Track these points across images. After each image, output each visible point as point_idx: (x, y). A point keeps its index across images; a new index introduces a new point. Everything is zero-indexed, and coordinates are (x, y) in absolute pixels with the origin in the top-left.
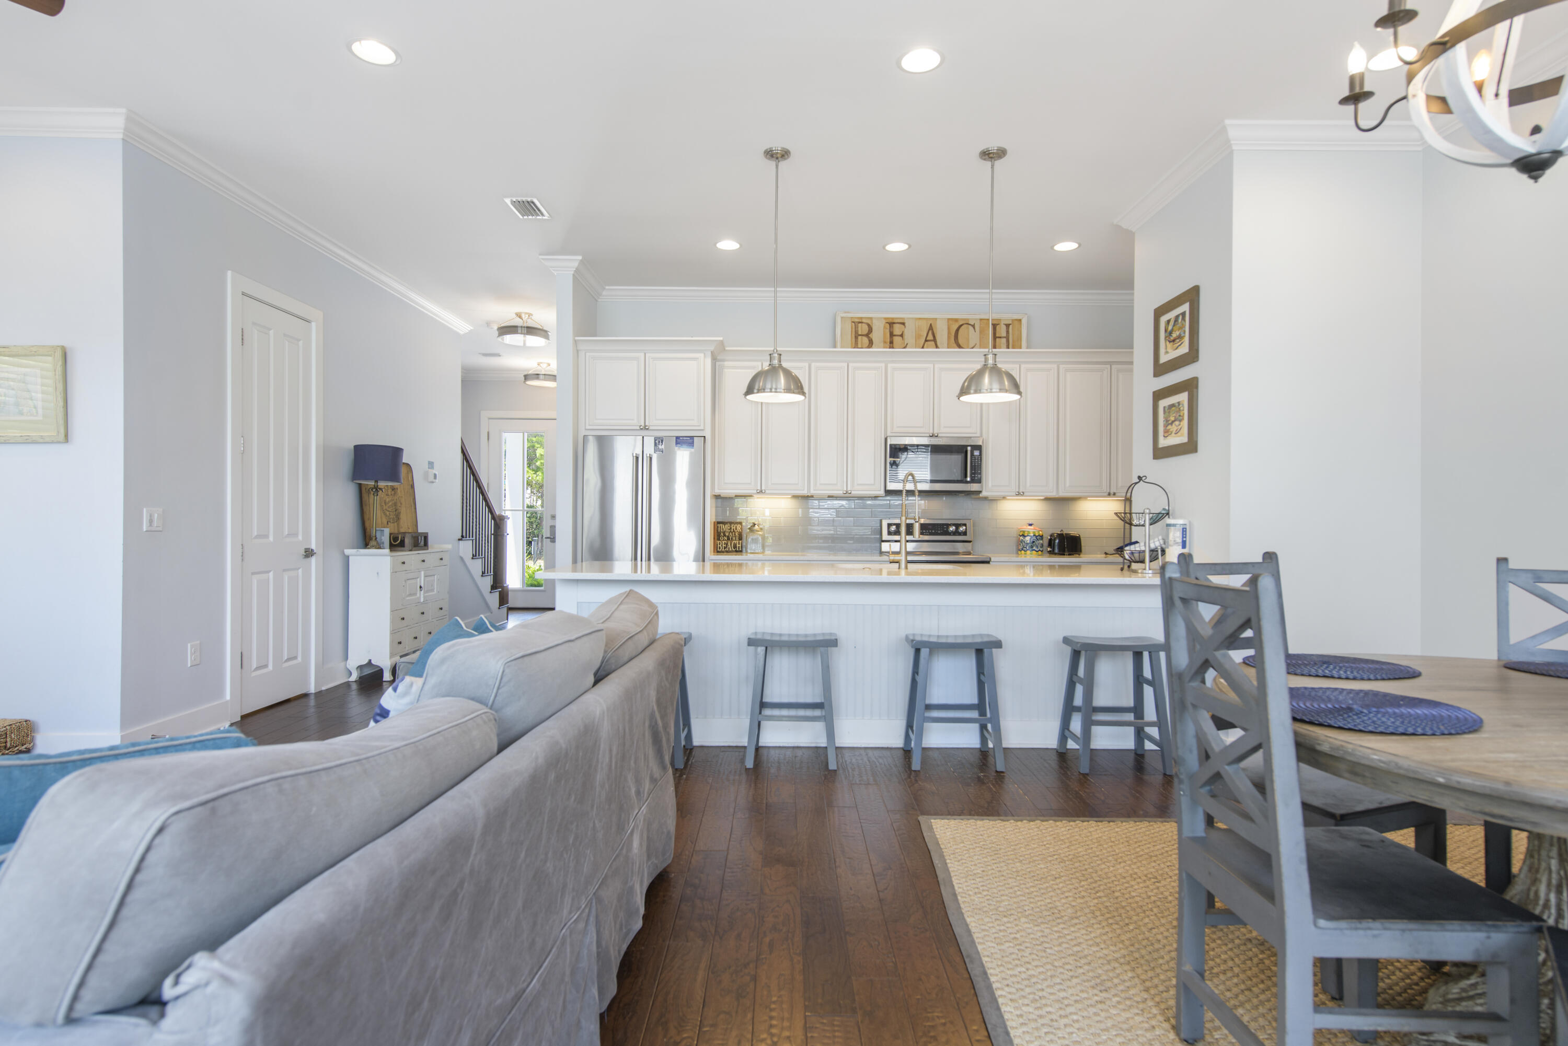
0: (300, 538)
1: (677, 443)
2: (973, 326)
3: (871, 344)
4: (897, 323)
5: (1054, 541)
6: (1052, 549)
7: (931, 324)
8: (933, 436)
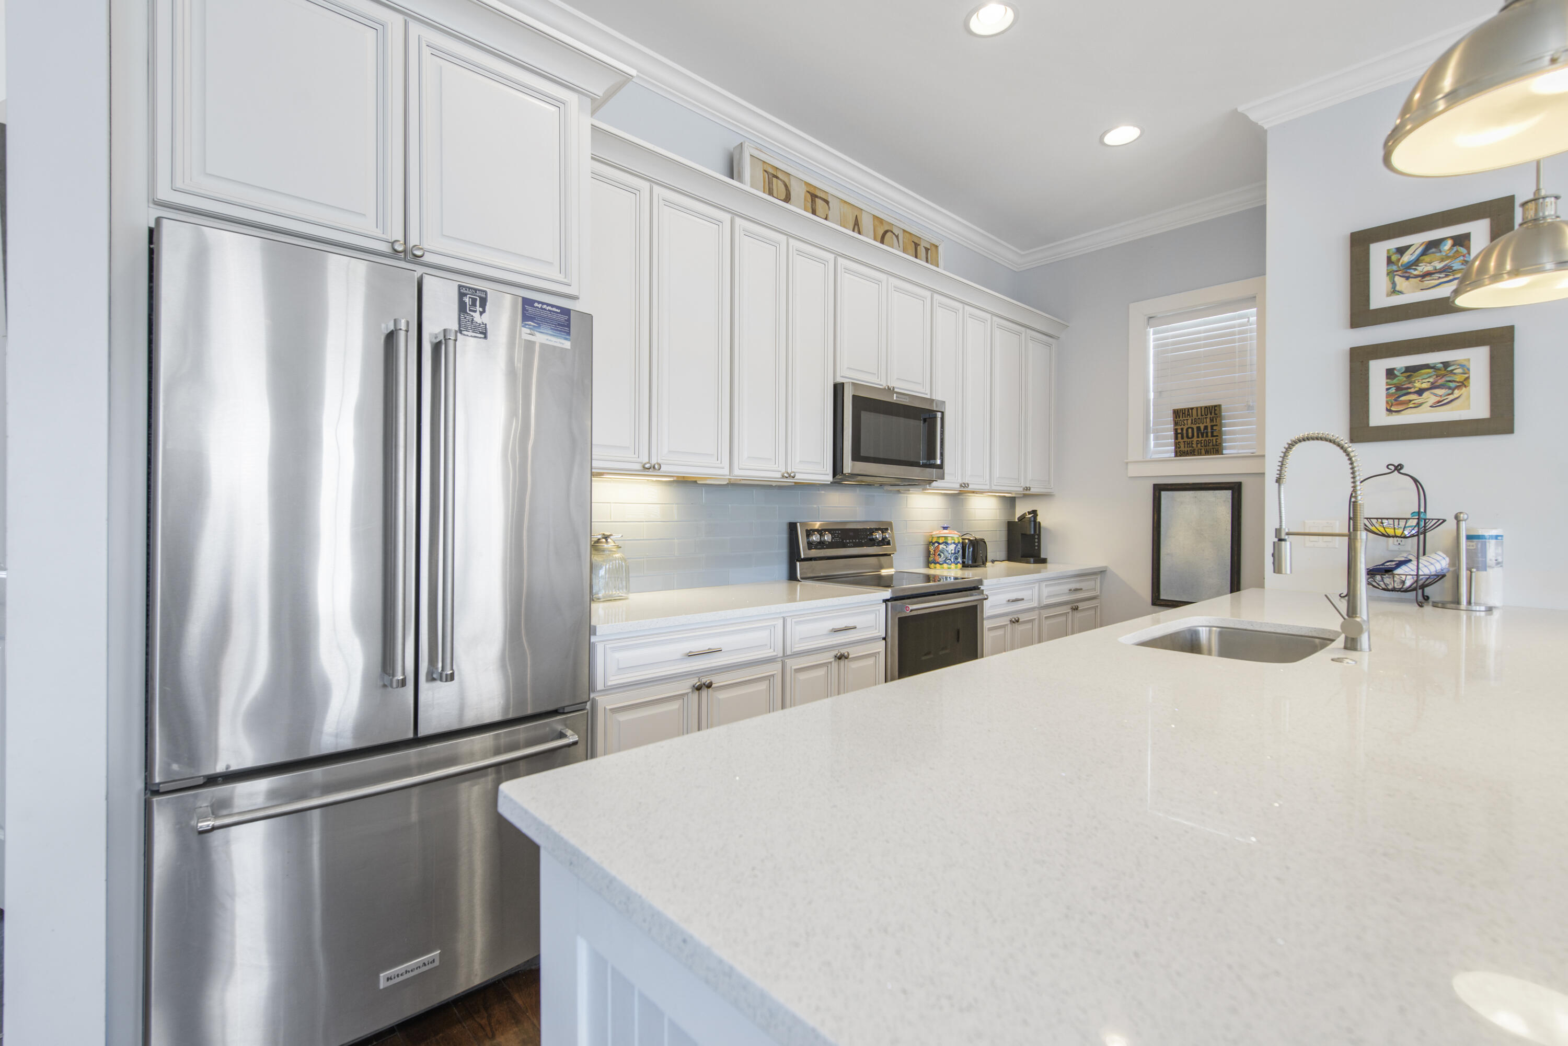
2: (897, 237)
4: (821, 198)
5: (968, 549)
6: (966, 560)
7: (856, 216)
8: (890, 390)
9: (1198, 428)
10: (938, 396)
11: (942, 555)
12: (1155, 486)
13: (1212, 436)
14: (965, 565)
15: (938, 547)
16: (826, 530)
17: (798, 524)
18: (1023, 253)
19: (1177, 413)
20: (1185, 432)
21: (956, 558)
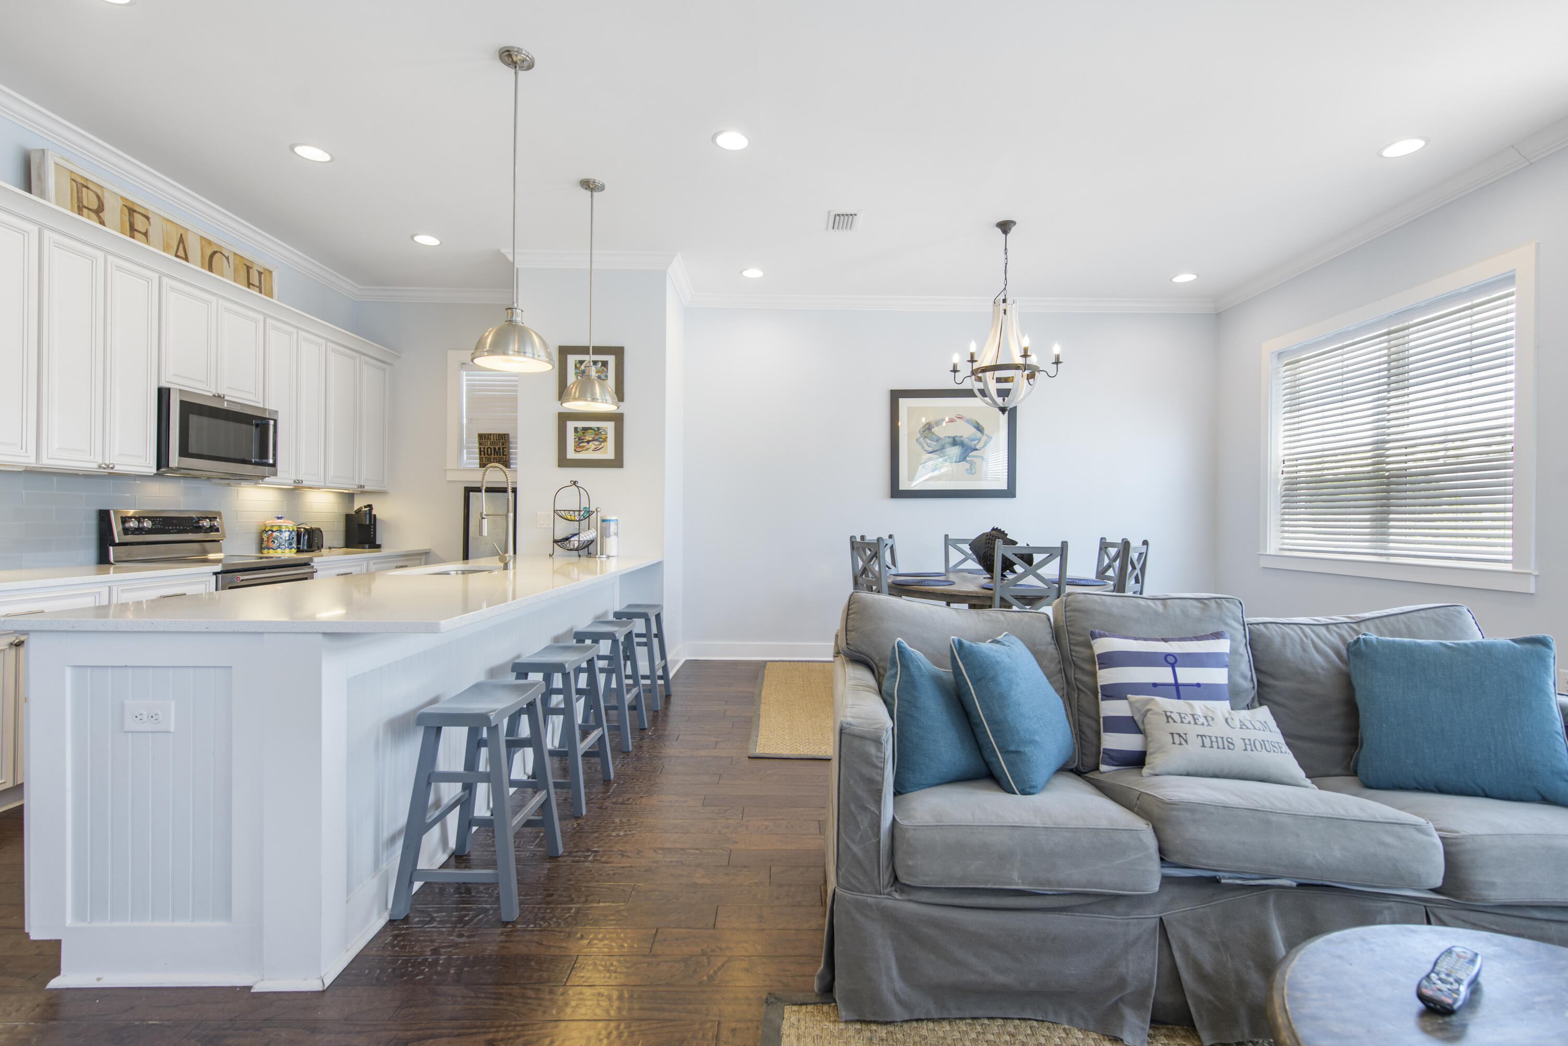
2: (227, 258)
3: (101, 220)
4: (139, 213)
5: (304, 537)
6: (301, 546)
7: (181, 235)
8: (220, 397)
9: (495, 448)
10: (271, 406)
11: (276, 541)
12: (466, 488)
13: (503, 455)
14: (299, 551)
15: (271, 534)
16: (144, 518)
17: (112, 512)
18: (360, 287)
19: (481, 436)
20: (486, 450)
21: (291, 544)
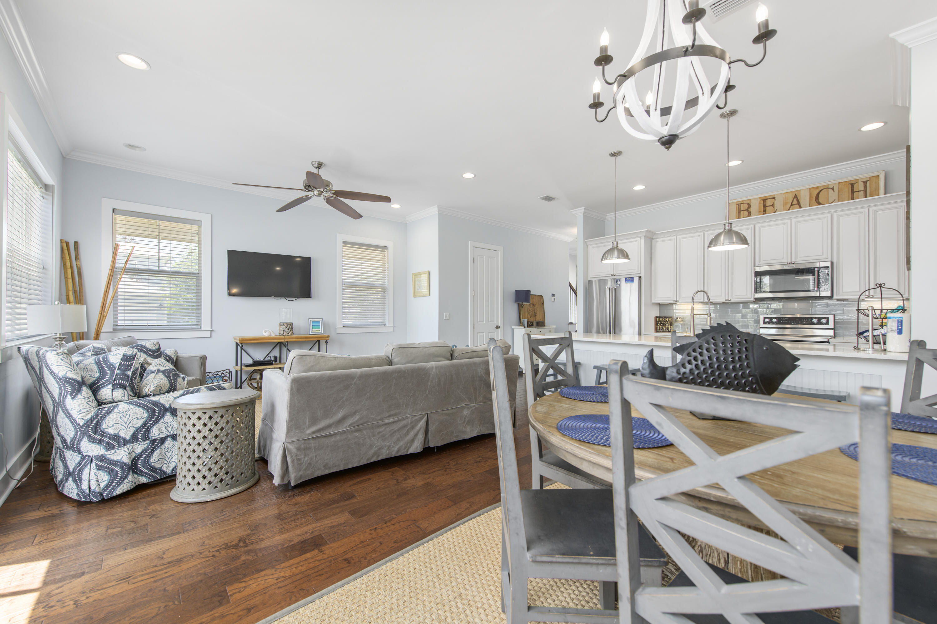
0: (495, 322)
1: (626, 281)
2: (833, 189)
3: (750, 214)
7: (796, 194)
8: (791, 263)
